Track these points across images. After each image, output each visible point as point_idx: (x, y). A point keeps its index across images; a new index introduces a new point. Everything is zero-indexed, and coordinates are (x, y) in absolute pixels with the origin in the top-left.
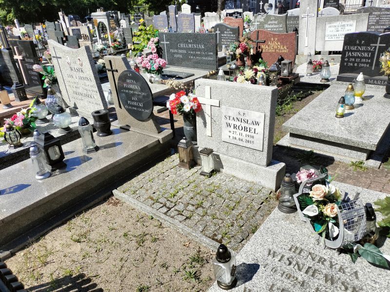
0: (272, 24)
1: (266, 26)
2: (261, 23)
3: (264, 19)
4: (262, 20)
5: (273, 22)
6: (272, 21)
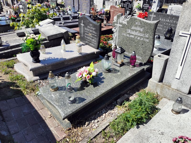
0: (136, 31)
1: (129, 31)
2: (124, 26)
3: (128, 22)
4: (125, 22)
5: (138, 29)
6: (136, 26)
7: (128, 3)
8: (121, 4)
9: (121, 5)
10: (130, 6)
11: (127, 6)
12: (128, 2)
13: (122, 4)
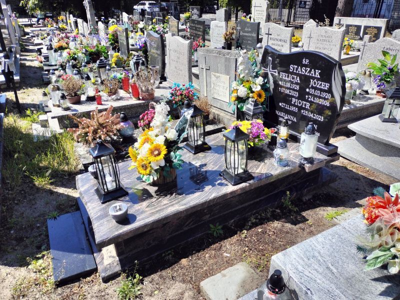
7: (304, 71)
8: (265, 76)
9: (260, 80)
10: (317, 93)
11: (298, 88)
12: (305, 61)
13: (269, 71)
